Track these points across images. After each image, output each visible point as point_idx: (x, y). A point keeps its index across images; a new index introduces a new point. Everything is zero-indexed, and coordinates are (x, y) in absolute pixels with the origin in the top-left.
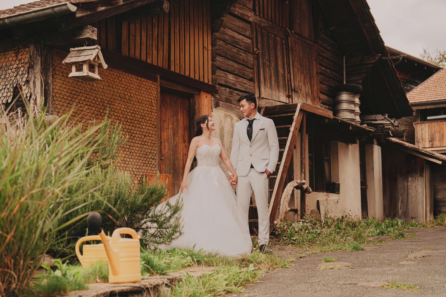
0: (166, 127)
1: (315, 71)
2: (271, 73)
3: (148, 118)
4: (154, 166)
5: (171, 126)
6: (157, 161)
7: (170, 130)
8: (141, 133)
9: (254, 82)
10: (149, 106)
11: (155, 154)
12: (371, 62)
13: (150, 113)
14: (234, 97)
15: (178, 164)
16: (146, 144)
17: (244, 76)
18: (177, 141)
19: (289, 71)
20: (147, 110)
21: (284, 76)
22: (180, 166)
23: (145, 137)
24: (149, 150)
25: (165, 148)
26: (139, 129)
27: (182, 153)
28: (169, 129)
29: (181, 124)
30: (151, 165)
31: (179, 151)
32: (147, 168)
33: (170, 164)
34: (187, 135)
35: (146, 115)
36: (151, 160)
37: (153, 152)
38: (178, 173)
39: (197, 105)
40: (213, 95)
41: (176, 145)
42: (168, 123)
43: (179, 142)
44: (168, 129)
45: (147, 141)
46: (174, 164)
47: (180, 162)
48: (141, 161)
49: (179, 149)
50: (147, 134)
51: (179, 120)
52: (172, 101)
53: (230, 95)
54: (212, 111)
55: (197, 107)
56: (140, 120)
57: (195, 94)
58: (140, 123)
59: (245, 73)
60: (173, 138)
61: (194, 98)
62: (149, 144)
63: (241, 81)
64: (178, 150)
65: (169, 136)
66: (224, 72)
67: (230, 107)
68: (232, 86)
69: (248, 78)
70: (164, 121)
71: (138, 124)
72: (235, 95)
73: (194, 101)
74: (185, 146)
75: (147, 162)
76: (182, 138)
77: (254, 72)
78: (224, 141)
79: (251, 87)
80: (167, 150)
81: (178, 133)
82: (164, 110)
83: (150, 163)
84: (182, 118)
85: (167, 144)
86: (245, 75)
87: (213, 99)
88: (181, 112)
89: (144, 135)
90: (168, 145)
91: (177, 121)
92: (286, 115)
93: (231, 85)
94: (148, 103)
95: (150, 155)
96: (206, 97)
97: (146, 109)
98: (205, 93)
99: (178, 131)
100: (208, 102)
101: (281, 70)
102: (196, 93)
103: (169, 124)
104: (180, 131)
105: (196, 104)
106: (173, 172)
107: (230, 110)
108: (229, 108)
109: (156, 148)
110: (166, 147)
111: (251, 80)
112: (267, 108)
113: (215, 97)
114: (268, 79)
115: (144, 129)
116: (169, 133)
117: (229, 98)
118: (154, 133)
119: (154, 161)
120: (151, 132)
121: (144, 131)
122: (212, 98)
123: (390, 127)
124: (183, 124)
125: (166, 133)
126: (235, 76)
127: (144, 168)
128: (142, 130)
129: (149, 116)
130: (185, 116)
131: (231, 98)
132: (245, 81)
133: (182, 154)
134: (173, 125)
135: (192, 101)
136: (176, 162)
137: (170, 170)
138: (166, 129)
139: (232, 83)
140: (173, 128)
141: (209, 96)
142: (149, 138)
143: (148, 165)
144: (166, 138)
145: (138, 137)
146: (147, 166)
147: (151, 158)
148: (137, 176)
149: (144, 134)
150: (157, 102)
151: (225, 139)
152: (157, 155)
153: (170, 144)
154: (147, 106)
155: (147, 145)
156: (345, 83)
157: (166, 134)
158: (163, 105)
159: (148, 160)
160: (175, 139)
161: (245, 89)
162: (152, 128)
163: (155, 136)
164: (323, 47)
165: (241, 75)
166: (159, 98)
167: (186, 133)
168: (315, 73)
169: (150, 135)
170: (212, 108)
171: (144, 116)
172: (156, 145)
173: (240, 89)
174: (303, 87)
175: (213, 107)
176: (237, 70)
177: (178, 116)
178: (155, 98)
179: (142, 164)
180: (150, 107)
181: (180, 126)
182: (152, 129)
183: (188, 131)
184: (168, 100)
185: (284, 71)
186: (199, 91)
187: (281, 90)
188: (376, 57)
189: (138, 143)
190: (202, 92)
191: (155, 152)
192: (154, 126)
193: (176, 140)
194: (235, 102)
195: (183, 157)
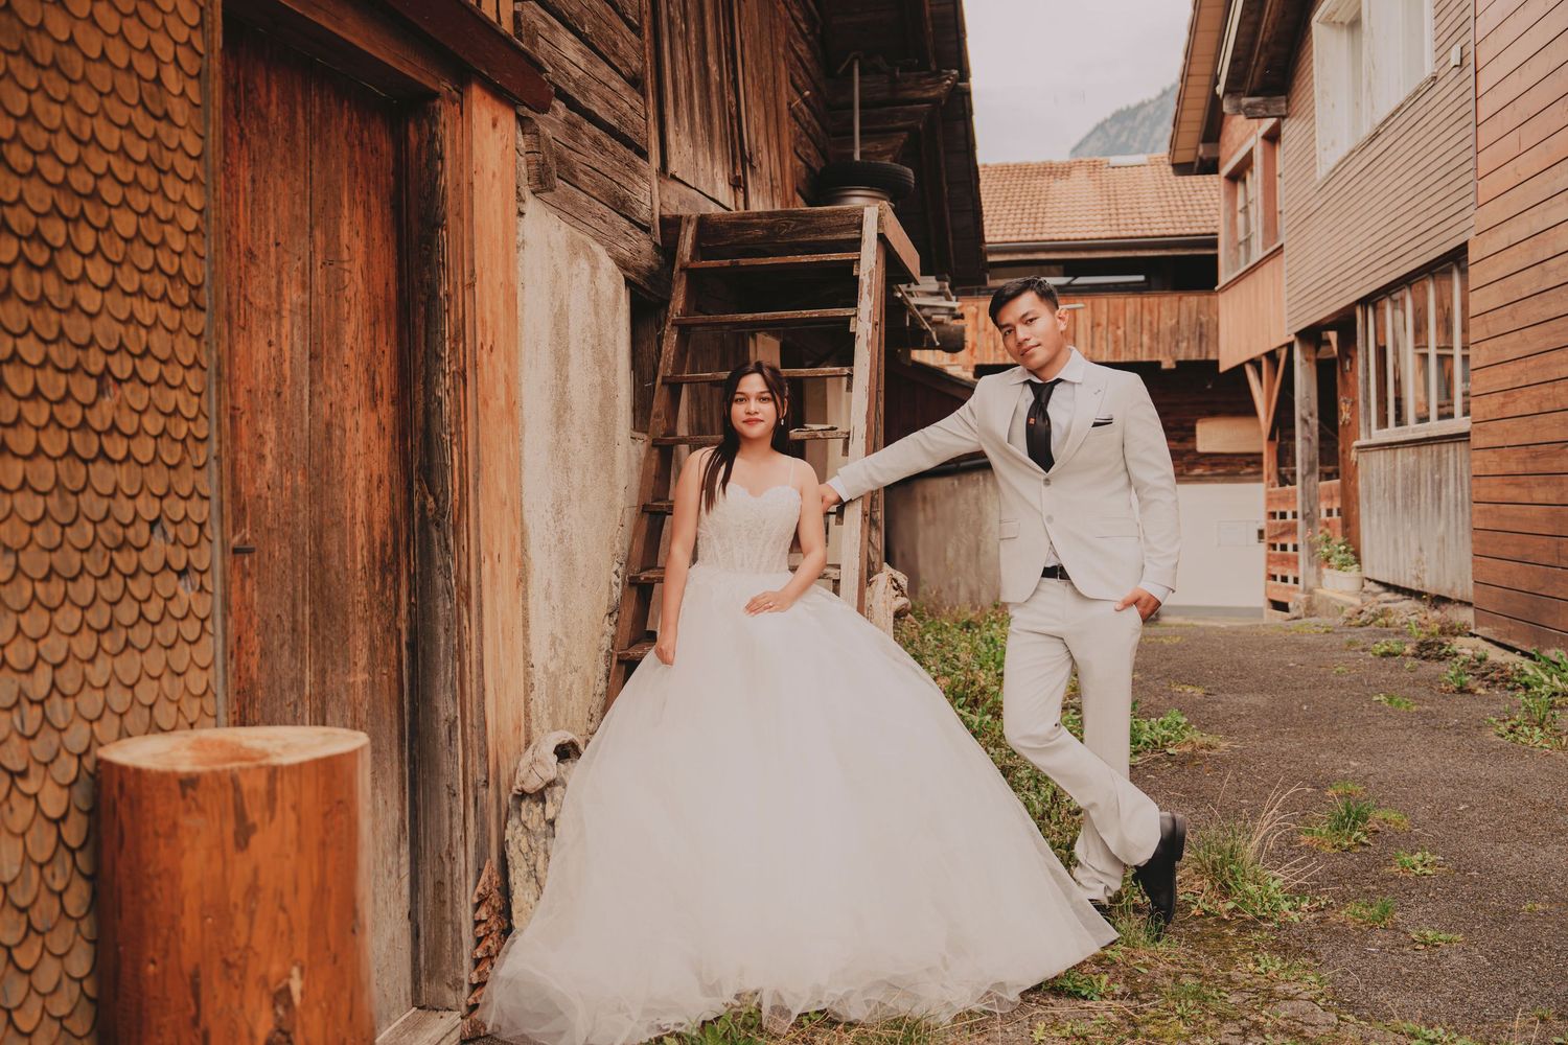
0: (261, 301)
1: (784, 99)
2: (690, 73)
3: (126, 223)
4: (191, 629)
5: (293, 296)
6: (214, 583)
7: (286, 323)
8: (64, 356)
9: (644, 94)
10: (138, 116)
11: (201, 526)
12: (926, 95)
13: (148, 177)
14: (581, 149)
15: (341, 550)
16: (117, 449)
17: (612, 59)
18: (334, 397)
19: (732, 76)
20: (122, 151)
21: (723, 96)
22: (354, 561)
23: (101, 392)
24: (141, 502)
25: (262, 457)
26: (37, 318)
27: (362, 474)
28: (285, 313)
29: (355, 284)
30: (166, 633)
31: (347, 465)
32: (129, 666)
33: (294, 568)
34: (387, 359)
35: (111, 193)
36: (167, 583)
37: (177, 509)
38: (346, 614)
39: (448, 163)
40: (522, 120)
41: (329, 425)
42: (279, 273)
43: (348, 405)
44: (278, 312)
45: (128, 423)
46: (321, 558)
47: (353, 541)
48: (69, 618)
49: (349, 448)
50: (121, 366)
51: (345, 255)
52: (300, 118)
53: (571, 143)
54: (521, 214)
55: (447, 179)
56: (55, 231)
57: (435, 95)
58: (51, 264)
59: (615, 45)
60: (312, 382)
61: (434, 121)
62: (144, 450)
63: (605, 79)
64: (342, 457)
65: (287, 365)
66: (543, 13)
67: (571, 201)
68: (576, 96)
69: (624, 70)
70: (251, 255)
71: (31, 266)
72: (587, 142)
73: (431, 141)
74: (379, 424)
75: (127, 613)
76: (363, 377)
77: (643, 48)
78: (569, 385)
79: (637, 119)
80: (270, 464)
81: (339, 346)
82: (244, 175)
83: (153, 611)
84: (359, 245)
85: (269, 426)
86: (615, 54)
87: (522, 144)
88: (353, 200)
89: (96, 369)
90: (279, 429)
91: (332, 260)
92: (813, 258)
93: (570, 89)
94: (129, 89)
95: (158, 541)
96: (494, 125)
97: (111, 138)
98: (489, 99)
99: (336, 333)
100: (503, 153)
101: (714, 68)
102: (445, 86)
103: (280, 282)
104: (349, 330)
105: (441, 158)
106: (313, 614)
107: (571, 220)
108: (568, 208)
109: (201, 476)
110: (269, 448)
111: (635, 82)
112: (703, 222)
113: (536, 133)
114: (683, 92)
115: (91, 316)
116: (286, 347)
117: (567, 152)
118: (187, 351)
119: (186, 592)
120: (160, 343)
121: (92, 340)
122: (520, 135)
123: (945, 317)
124: (368, 281)
125: (263, 343)
126: (585, 48)
127: (98, 673)
128: (79, 329)
129: (140, 201)
130: (377, 234)
131: (575, 157)
132: (617, 84)
133: (361, 484)
134: (307, 286)
135: (413, 138)
136: (332, 545)
137: (294, 606)
138: (266, 314)
139: (574, 81)
140: (309, 312)
141: (508, 120)
142: (138, 397)
143: (141, 635)
144: (268, 379)
145: (36, 393)
146: (128, 643)
147: (167, 565)
148: (29, 786)
149: (96, 362)
150: (204, 91)
151: (571, 374)
152: (213, 531)
153: (290, 425)
154: (121, 115)
155: (129, 456)
156: (857, 157)
157: (261, 353)
158: (242, 136)
159: (139, 588)
160: (319, 388)
161: (619, 119)
162: (163, 310)
163: (194, 380)
164: (793, 18)
165: (603, 48)
166: (216, 65)
167: (381, 344)
168: (785, 106)
169: (150, 371)
170: (521, 200)
171: (95, 196)
172: (201, 454)
173: (602, 114)
174: (765, 151)
175: (526, 192)
176: (590, 17)
177: (337, 228)
178: (183, 53)
179: (85, 645)
180: (147, 126)
181: (350, 292)
182: (170, 318)
183: (393, 329)
184: (273, 107)
185: (721, 75)
186: (463, 77)
187: (717, 151)
188: (945, 80)
189: (38, 450)
190: (476, 92)
191: (198, 510)
192: (182, 296)
193: (327, 389)
194: (586, 179)
195: (369, 497)
